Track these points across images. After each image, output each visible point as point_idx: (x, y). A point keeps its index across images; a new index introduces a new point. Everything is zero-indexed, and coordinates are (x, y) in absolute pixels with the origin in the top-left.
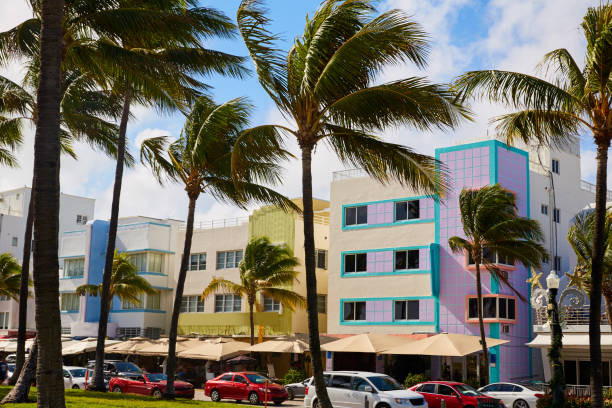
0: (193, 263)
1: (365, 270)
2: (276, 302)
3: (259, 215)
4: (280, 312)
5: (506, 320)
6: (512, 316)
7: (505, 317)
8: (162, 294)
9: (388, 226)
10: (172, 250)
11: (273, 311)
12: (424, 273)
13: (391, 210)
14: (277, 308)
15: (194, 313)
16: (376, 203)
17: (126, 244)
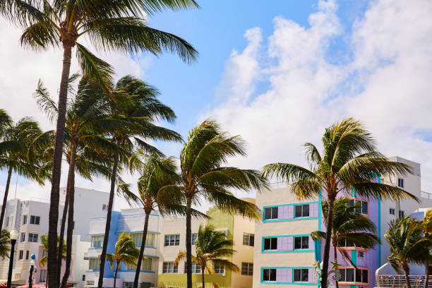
0: (171, 241)
1: (276, 248)
2: (222, 268)
3: (213, 211)
4: (224, 275)
5: (361, 283)
6: (365, 280)
7: (360, 281)
8: (153, 260)
9: (291, 221)
10: (159, 231)
11: (220, 273)
12: (311, 252)
13: (292, 211)
14: (222, 271)
15: (172, 274)
16: (284, 205)
17: (130, 227)
